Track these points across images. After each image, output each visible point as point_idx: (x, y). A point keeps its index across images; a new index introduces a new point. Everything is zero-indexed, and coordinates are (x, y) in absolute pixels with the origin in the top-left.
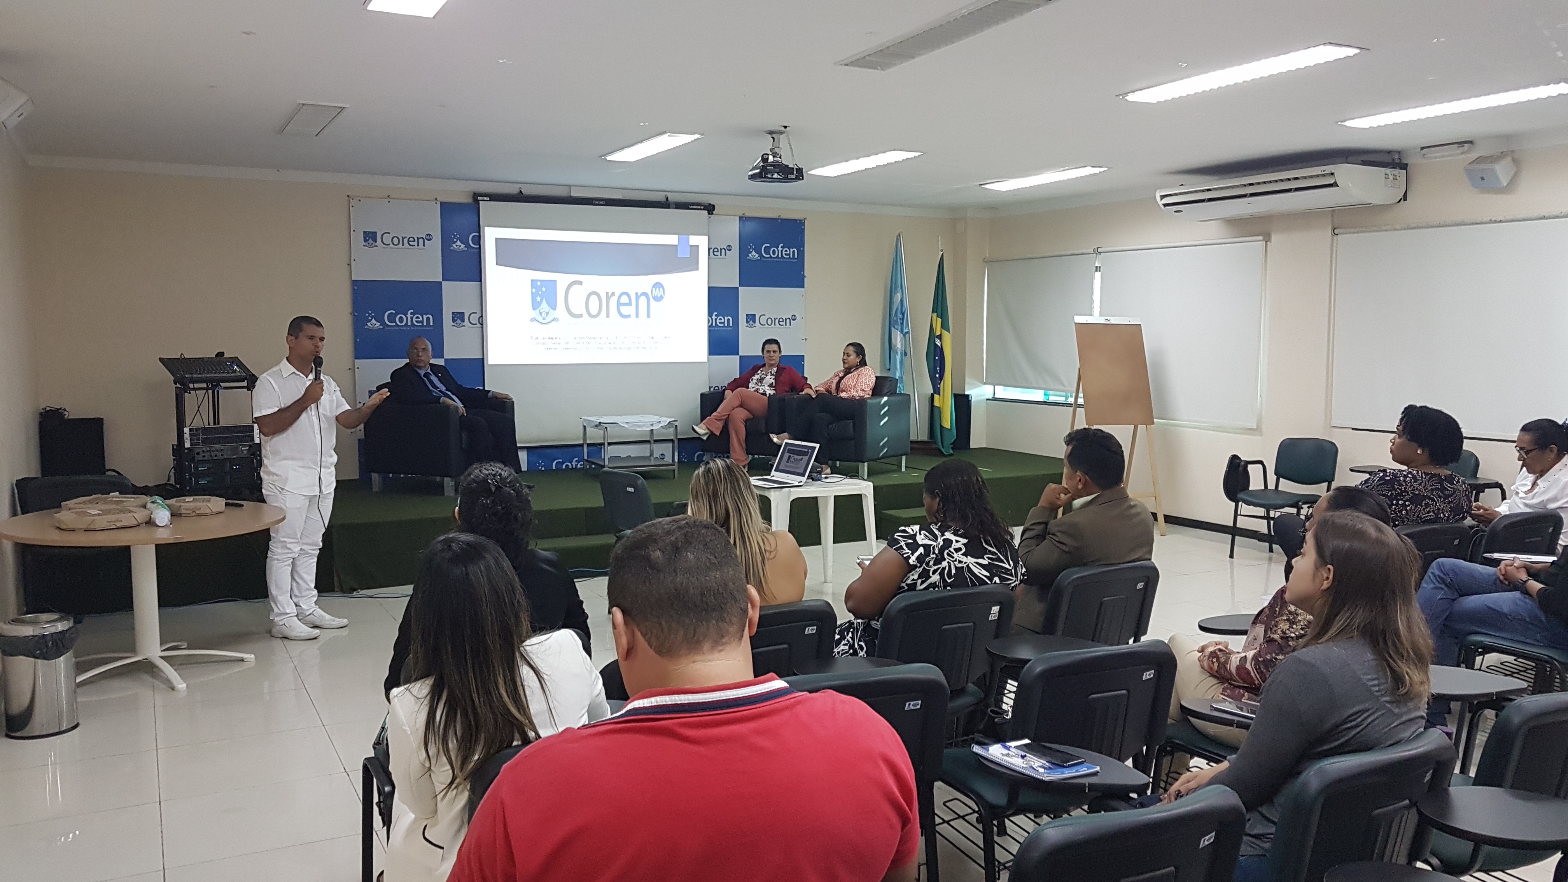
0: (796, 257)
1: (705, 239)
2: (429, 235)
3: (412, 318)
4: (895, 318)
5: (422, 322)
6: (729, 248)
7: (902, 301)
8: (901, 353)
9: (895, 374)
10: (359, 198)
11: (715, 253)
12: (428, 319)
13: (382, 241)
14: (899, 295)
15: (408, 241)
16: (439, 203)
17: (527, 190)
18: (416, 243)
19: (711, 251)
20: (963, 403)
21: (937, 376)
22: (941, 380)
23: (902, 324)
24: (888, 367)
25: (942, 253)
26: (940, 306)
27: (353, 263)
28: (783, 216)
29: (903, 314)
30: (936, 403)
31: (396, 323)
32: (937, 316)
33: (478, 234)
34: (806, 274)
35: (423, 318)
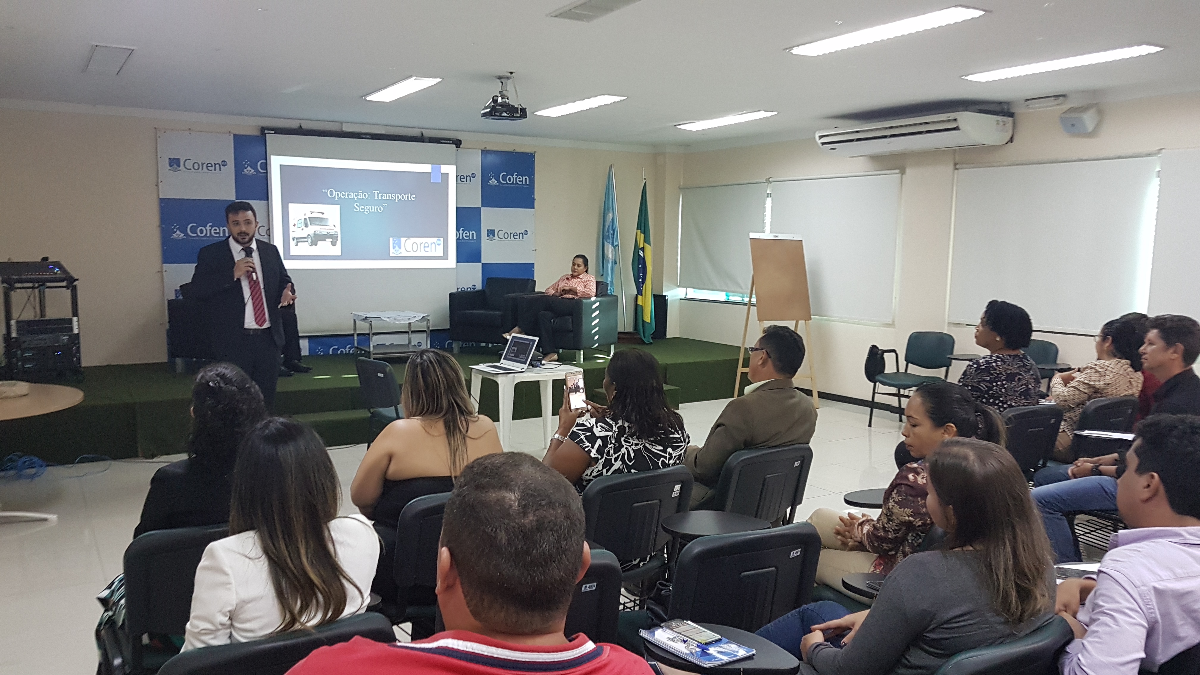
0: (528, 183)
1: (454, 167)
2: (225, 161)
3: (209, 230)
4: (607, 234)
5: (219, 233)
6: (474, 176)
7: (613, 219)
8: (612, 262)
9: (607, 279)
10: (165, 130)
11: (462, 180)
12: (223, 230)
13: (184, 165)
14: (611, 215)
15: (207, 167)
16: (232, 135)
17: (306, 125)
18: (213, 168)
19: (459, 177)
20: (661, 302)
21: (640, 280)
22: (643, 284)
23: (613, 238)
24: (602, 274)
25: (645, 181)
26: (643, 224)
27: (160, 184)
28: (517, 150)
29: (614, 231)
30: (639, 303)
31: (197, 234)
32: (641, 232)
33: (265, 161)
34: (535, 198)
35: (220, 230)
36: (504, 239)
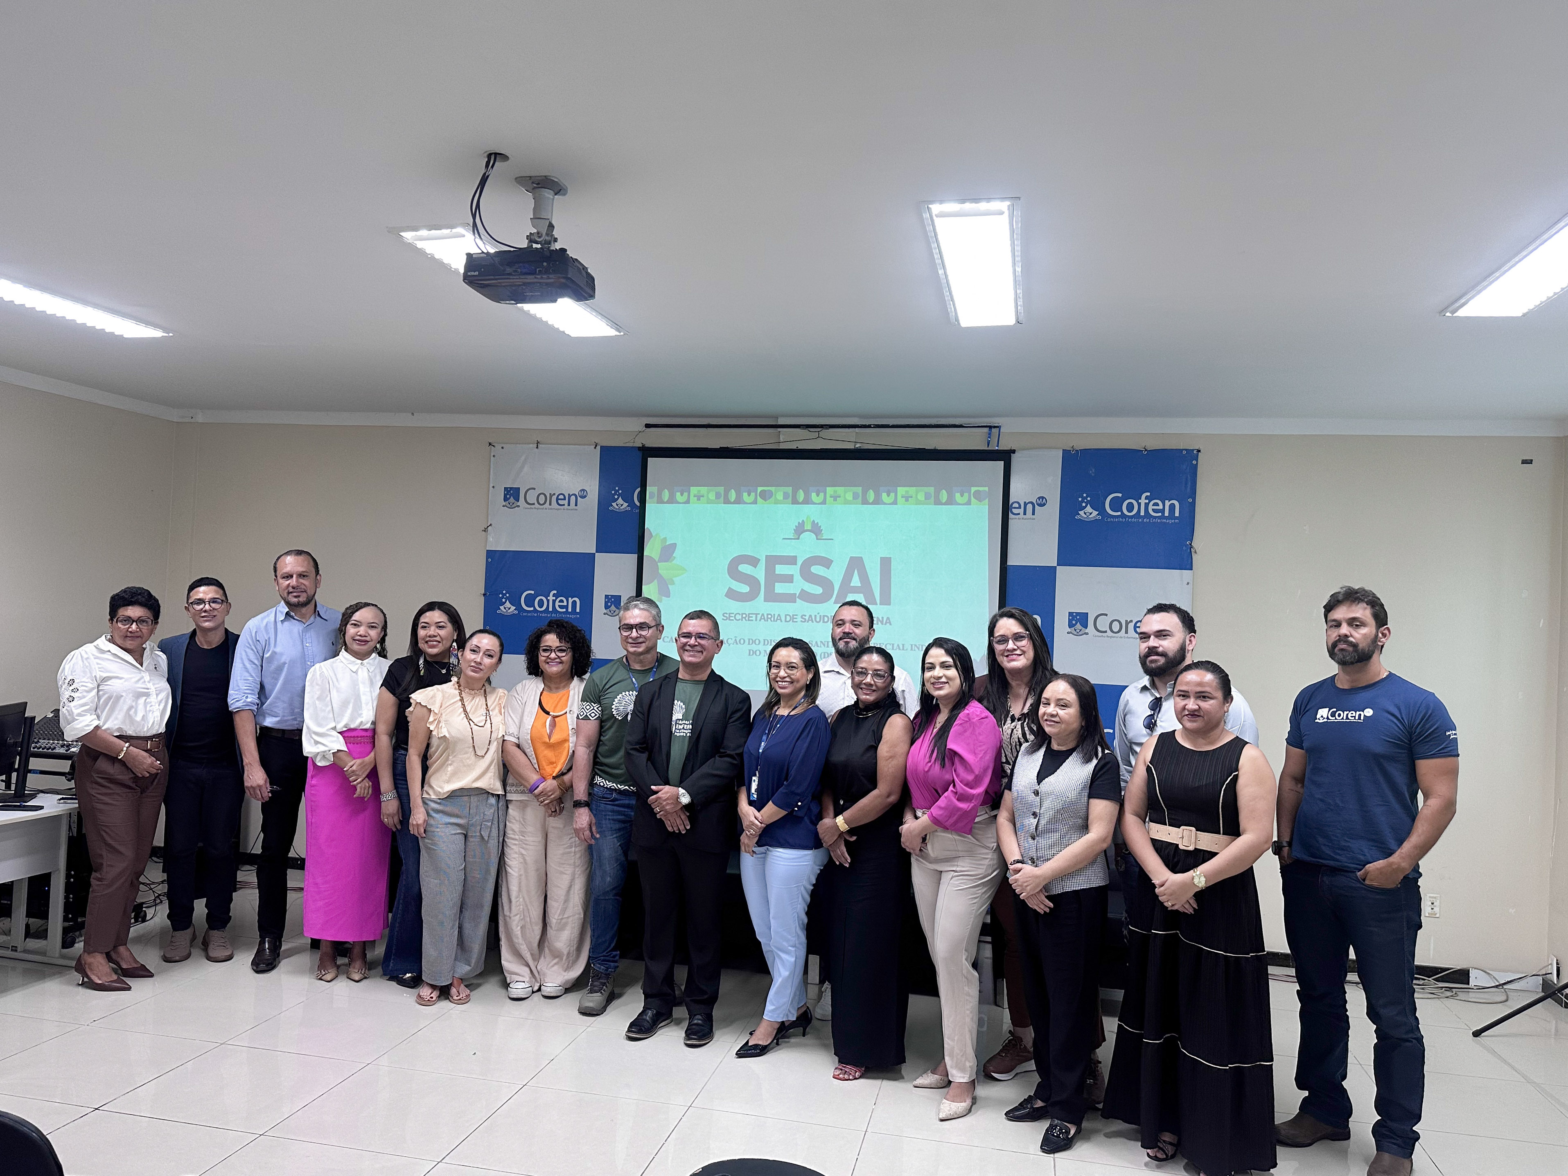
0: (1177, 515)
2: (585, 491)
3: (554, 601)
5: (566, 607)
6: (1040, 501)
10: (503, 445)
11: (1015, 511)
12: (574, 603)
13: (526, 500)
15: (557, 499)
16: (598, 448)
18: (566, 502)
27: (490, 529)
28: (1154, 446)
31: (535, 608)
34: (1196, 546)
35: (568, 601)
36: (1109, 633)
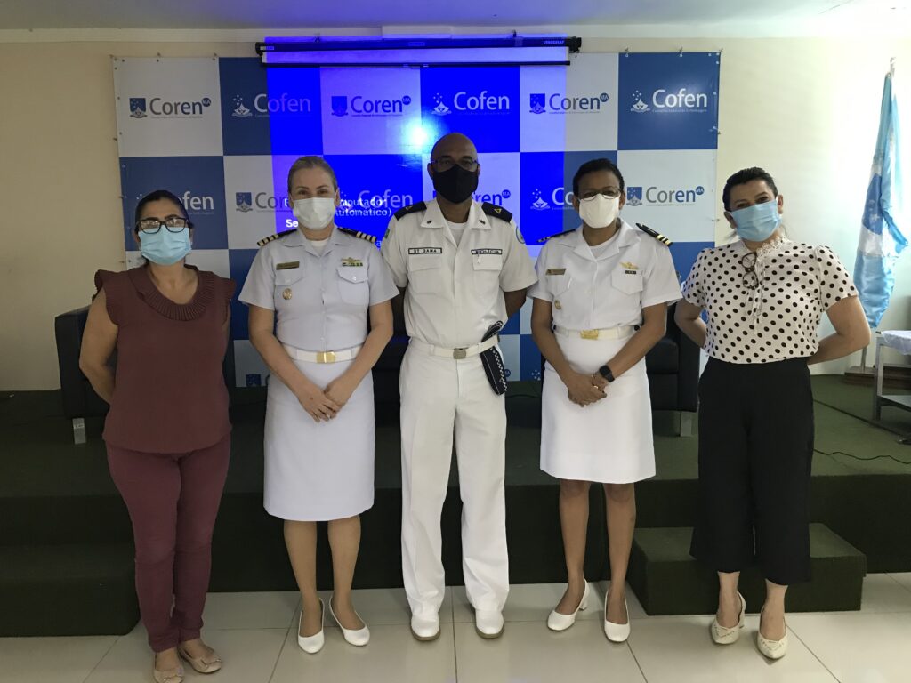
0: (705, 105)
2: (207, 99)
3: (190, 201)
5: (201, 206)
6: (605, 98)
10: (123, 58)
11: (583, 106)
12: (208, 201)
13: (152, 108)
15: (183, 108)
16: (217, 60)
17: (326, 36)
18: (191, 111)
19: (578, 102)
27: (119, 136)
28: (687, 50)
33: (265, 95)
34: (719, 130)
35: (201, 200)
36: (658, 202)
